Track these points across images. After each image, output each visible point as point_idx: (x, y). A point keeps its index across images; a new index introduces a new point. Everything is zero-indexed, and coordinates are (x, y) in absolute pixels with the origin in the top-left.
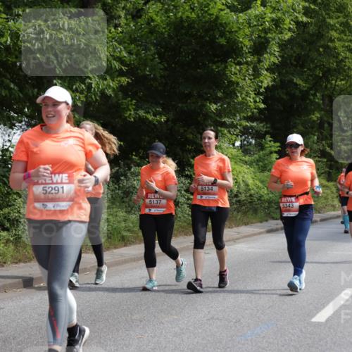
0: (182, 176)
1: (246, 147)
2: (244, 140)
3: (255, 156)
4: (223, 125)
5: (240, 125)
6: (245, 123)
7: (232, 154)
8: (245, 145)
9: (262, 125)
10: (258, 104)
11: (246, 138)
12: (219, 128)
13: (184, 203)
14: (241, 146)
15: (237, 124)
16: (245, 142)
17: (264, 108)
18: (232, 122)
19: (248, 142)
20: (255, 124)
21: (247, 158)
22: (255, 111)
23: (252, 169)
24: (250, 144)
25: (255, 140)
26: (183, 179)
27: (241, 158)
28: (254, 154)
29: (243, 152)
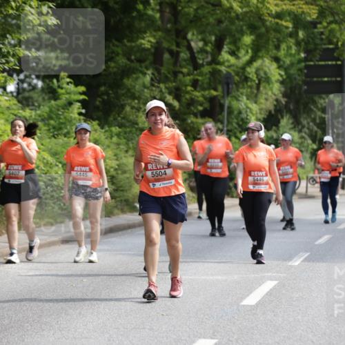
1: (27, 94)
2: (22, 81)
5: (14, 56)
8: (24, 90)
11: (26, 77)
14: (19, 91)
15: (8, 52)
16: (25, 85)
19: (30, 84)
21: (27, 113)
24: (34, 88)
25: (43, 81)
27: (16, 112)
28: (39, 106)
29: (19, 102)
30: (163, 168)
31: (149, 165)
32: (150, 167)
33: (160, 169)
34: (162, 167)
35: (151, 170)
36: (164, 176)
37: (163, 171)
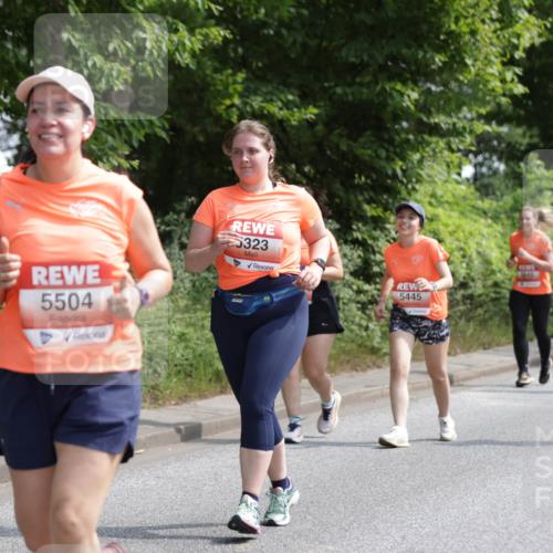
0: (346, 242)
1: (486, 181)
2: (481, 165)
3: (505, 198)
4: (435, 130)
5: (471, 132)
6: (481, 127)
7: (454, 195)
8: (483, 175)
9: (520, 131)
10: (510, 86)
11: (485, 159)
12: (426, 137)
13: (350, 300)
14: (476, 177)
15: (464, 128)
16: (484, 170)
17: (524, 95)
18: (454, 124)
19: (490, 168)
20: (504, 129)
21: (487, 204)
22: (504, 100)
23: (498, 228)
24: (496, 172)
25: (507, 164)
26: (347, 249)
27: (473, 203)
28: (502, 195)
29: (477, 189)
30: (85, 285)
31: (35, 270)
32: (38, 275)
33: (75, 286)
34: (80, 281)
35: (40, 286)
36: (83, 309)
37: (82, 293)
